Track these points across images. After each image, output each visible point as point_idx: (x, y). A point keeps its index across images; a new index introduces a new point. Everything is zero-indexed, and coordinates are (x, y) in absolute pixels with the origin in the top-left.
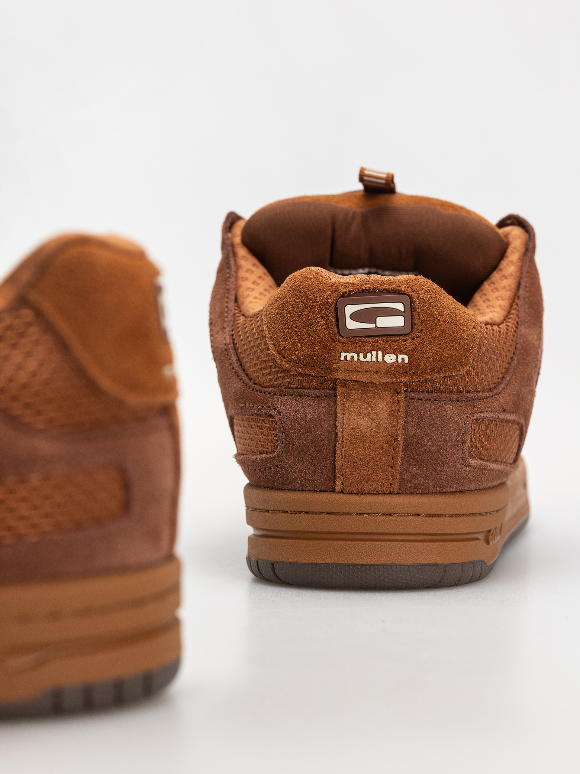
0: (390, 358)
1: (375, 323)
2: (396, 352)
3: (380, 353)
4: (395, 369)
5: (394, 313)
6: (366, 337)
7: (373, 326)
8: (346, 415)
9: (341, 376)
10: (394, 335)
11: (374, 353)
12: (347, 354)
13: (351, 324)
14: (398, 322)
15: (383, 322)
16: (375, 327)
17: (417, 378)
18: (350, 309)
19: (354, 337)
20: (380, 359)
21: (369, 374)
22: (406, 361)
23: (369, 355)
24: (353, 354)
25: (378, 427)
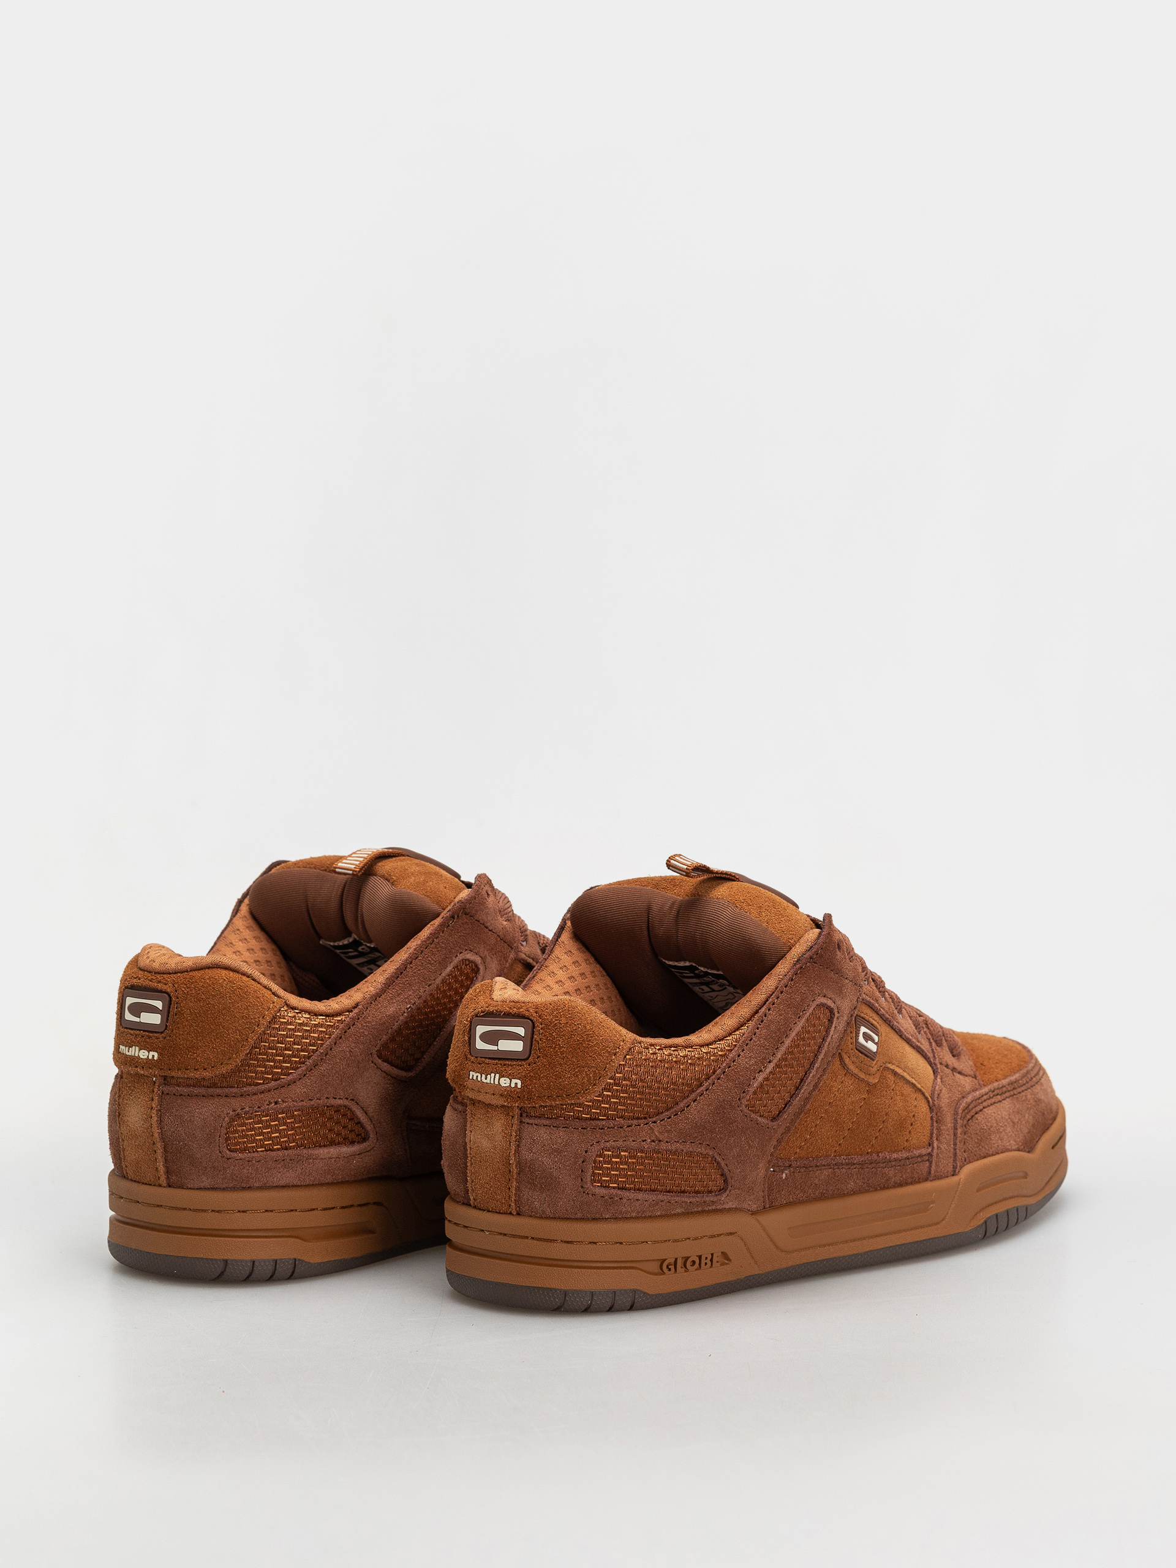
0: (505, 1082)
1: (497, 1046)
2: (511, 1077)
3: (497, 1075)
4: (508, 1093)
5: (515, 1037)
6: (490, 1058)
7: (495, 1048)
8: (473, 1133)
9: (471, 1095)
10: (511, 1059)
11: (493, 1075)
12: (474, 1073)
13: (480, 1045)
14: (517, 1046)
15: (505, 1045)
16: (496, 1049)
17: (529, 1104)
18: (480, 1030)
19: (481, 1057)
20: (497, 1083)
21: (488, 1096)
22: (519, 1086)
23: (489, 1076)
24: (478, 1074)
25: (495, 1148)
